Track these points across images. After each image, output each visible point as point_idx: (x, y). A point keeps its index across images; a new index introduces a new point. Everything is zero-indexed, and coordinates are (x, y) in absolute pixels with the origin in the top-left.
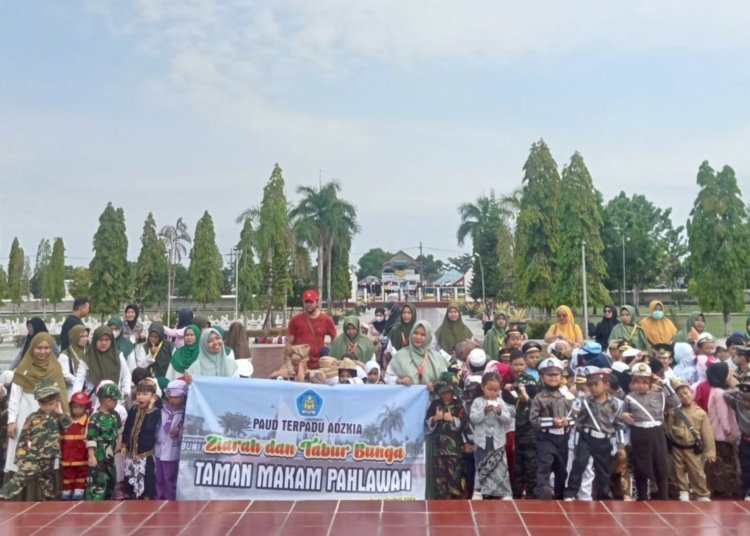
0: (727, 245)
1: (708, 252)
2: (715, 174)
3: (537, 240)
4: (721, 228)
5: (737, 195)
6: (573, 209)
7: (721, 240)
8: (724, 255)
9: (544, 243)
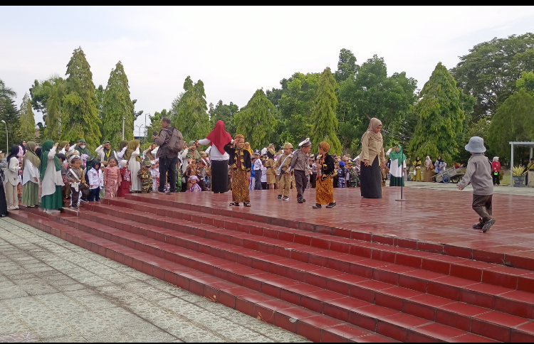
0: (198, 124)
1: (187, 128)
2: (193, 84)
3: (76, 115)
4: (195, 114)
5: (204, 97)
6: (117, 98)
7: (195, 122)
8: (196, 130)
9: (80, 117)
